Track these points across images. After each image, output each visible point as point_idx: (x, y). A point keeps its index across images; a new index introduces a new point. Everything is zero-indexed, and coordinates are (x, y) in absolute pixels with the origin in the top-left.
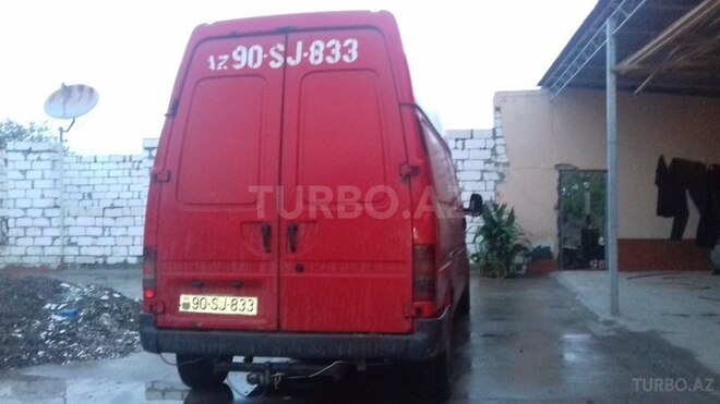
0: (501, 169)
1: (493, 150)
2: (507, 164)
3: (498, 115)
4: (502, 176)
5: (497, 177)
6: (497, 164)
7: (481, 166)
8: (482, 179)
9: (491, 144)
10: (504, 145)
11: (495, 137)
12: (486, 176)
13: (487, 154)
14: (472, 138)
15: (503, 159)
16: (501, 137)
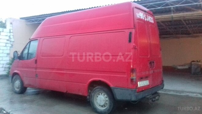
0: (12, 43)
1: (9, 36)
2: (13, 42)
3: (11, 25)
4: (12, 45)
5: (10, 46)
6: (11, 41)
7: (6, 41)
8: (6, 46)
9: (9, 34)
10: (13, 35)
11: (10, 32)
12: (7, 45)
13: (8, 38)
14: (3, 32)
15: (12, 40)
16: (12, 33)
